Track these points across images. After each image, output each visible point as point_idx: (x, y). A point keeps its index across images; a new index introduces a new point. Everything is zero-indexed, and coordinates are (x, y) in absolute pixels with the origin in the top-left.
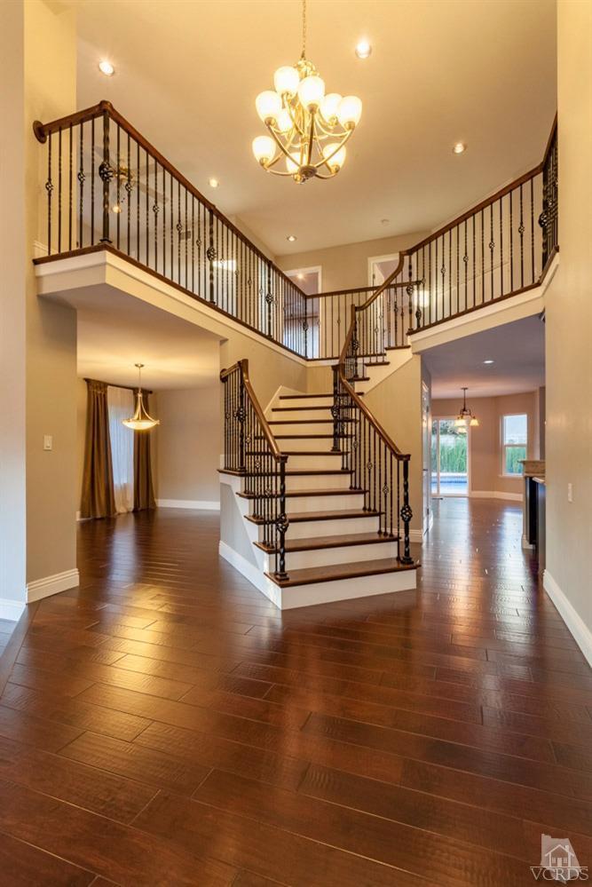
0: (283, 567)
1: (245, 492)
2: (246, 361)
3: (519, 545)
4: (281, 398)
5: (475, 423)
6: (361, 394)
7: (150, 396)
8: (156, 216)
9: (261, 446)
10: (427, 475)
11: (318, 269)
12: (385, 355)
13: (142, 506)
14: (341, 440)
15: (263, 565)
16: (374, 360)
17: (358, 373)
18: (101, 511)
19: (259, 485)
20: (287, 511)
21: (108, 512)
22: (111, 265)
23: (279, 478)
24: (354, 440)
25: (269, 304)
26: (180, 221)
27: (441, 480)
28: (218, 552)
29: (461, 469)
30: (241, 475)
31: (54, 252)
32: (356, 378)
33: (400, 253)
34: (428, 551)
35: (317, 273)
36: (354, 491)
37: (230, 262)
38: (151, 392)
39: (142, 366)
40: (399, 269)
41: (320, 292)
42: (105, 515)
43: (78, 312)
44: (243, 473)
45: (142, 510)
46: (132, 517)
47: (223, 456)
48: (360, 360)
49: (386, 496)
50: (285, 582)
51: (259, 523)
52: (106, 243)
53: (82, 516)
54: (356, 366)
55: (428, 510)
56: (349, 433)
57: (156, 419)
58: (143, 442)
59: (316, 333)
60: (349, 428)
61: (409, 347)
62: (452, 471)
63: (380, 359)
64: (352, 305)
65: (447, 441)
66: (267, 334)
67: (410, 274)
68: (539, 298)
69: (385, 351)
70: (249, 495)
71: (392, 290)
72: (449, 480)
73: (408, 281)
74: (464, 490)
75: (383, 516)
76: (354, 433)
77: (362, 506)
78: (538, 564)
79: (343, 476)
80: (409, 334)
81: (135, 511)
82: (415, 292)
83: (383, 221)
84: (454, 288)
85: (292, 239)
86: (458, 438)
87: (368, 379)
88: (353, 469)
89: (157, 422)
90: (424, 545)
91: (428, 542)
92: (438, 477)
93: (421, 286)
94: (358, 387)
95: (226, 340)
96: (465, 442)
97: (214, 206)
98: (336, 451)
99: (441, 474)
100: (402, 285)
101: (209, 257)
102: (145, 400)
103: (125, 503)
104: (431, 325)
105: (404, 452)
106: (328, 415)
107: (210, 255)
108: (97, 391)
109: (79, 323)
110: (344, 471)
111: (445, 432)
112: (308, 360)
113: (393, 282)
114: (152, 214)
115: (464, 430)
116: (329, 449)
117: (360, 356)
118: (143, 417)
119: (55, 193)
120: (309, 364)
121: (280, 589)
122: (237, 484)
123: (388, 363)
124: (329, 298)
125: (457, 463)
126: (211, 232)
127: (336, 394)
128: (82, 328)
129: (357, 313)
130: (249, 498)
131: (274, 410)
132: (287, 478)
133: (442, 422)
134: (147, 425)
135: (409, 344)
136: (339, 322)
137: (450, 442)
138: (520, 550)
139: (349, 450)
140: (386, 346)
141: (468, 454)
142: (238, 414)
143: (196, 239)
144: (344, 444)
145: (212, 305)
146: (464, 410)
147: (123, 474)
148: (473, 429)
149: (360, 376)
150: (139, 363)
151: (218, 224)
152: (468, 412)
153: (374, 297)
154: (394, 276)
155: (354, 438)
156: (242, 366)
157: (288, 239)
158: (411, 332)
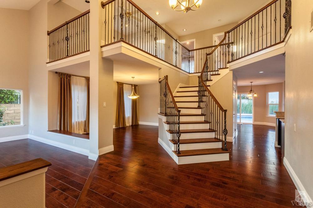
0: (179, 150)
1: (166, 122)
2: (167, 76)
3: (273, 145)
4: (180, 88)
5: (255, 95)
6: (209, 86)
7: (137, 87)
8: (138, 28)
9: (172, 105)
10: (235, 116)
11: (194, 40)
12: (219, 71)
13: (134, 124)
14: (201, 103)
15: (172, 148)
16: (214, 73)
17: (208, 78)
18: (121, 125)
19: (171, 119)
20: (180, 129)
21: (124, 125)
22: (123, 46)
23: (178, 117)
24: (206, 104)
25: (176, 54)
26: (145, 29)
27: (241, 117)
28: (158, 142)
29: (250, 112)
30: (165, 116)
31: (107, 43)
32: (207, 80)
33: (225, 32)
34: (235, 145)
35: (194, 42)
36: (206, 122)
37: (162, 40)
38: (137, 86)
39: (134, 77)
40: (225, 39)
41: (195, 49)
42: (122, 127)
43: (114, 62)
44: (166, 115)
45: (134, 125)
46: (131, 127)
47: (160, 108)
48: (209, 73)
49: (217, 125)
50: (179, 155)
51: (171, 133)
52: (122, 39)
53: (116, 127)
54: (207, 76)
55: (235, 129)
56: (204, 101)
57: (138, 95)
58: (134, 103)
59: (193, 64)
60: (204, 99)
61: (228, 68)
62: (247, 113)
63: (217, 73)
64: (206, 53)
65: (244, 102)
66: (175, 65)
67: (229, 40)
68: (283, 47)
69: (218, 70)
70: (168, 123)
71: (222, 46)
72: (246, 117)
73: (228, 42)
74: (251, 121)
75: (216, 132)
76: (206, 101)
77: (209, 128)
78: (281, 154)
79: (201, 116)
80: (228, 63)
81: (132, 126)
82: (231, 47)
83: (219, 20)
84: (246, 44)
85: (185, 30)
86: (249, 100)
87: (212, 80)
88: (206, 114)
89: (139, 96)
90: (233, 143)
91: (235, 142)
92: (240, 115)
93: (233, 44)
94: (208, 83)
95: (161, 68)
96: (252, 102)
97: (157, 22)
98: (199, 107)
99: (242, 114)
100: (225, 44)
101: (155, 40)
102: (135, 89)
103: (129, 122)
104: (237, 60)
105: (224, 109)
106: (196, 94)
107: (156, 39)
108: (120, 85)
109: (114, 65)
110: (202, 115)
111: (244, 98)
112: (190, 74)
113: (222, 43)
114: (136, 28)
115: (252, 98)
116: (197, 107)
117: (209, 72)
118: (134, 95)
119: (107, 24)
120: (190, 75)
121: (178, 157)
122: (164, 119)
123: (219, 74)
124: (198, 51)
125: (249, 110)
126: (156, 31)
127: (199, 86)
128: (115, 66)
129: (208, 56)
130: (168, 124)
131: (177, 92)
132: (180, 117)
133: (242, 95)
134: (135, 97)
135: (228, 67)
136: (201, 59)
137: (246, 102)
138: (274, 147)
139: (204, 107)
140: (219, 68)
141: (252, 107)
142: (164, 94)
143: (151, 34)
144: (202, 105)
145: (156, 57)
146: (251, 91)
147: (128, 113)
148: (255, 98)
149: (209, 79)
150: (133, 77)
151: (158, 28)
152: (253, 91)
153: (215, 50)
154: (222, 41)
155: (206, 103)
156: (166, 77)
157: (183, 30)
158: (229, 62)
